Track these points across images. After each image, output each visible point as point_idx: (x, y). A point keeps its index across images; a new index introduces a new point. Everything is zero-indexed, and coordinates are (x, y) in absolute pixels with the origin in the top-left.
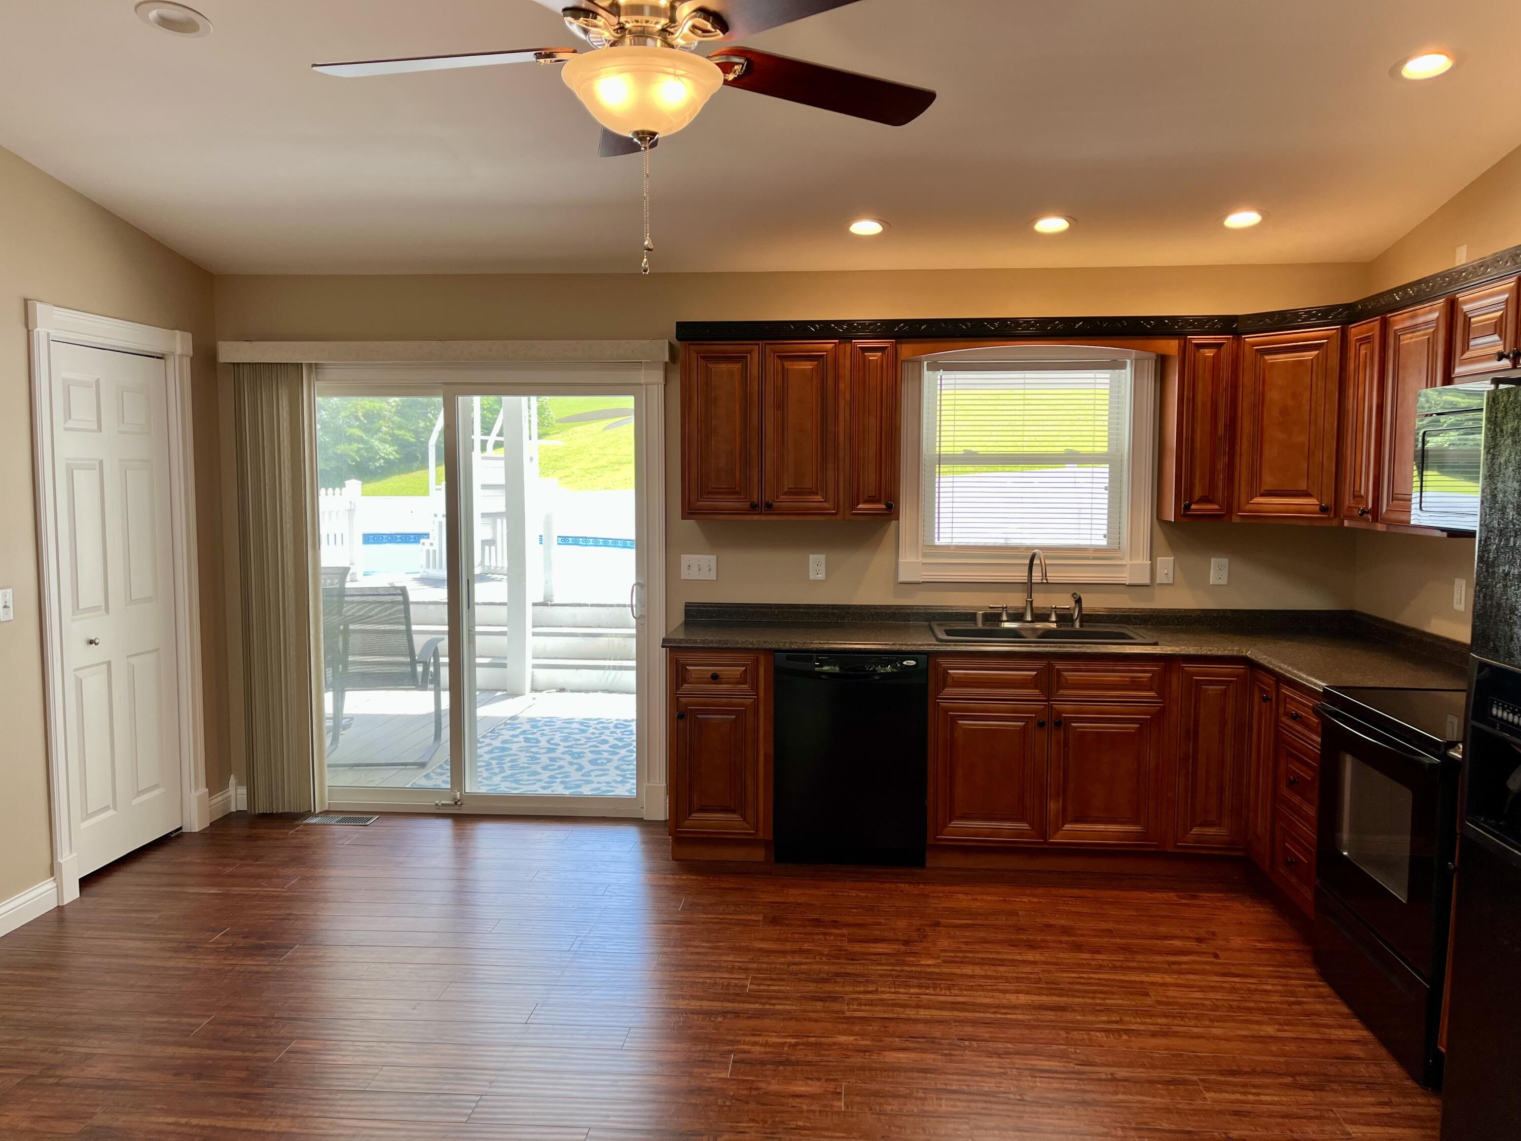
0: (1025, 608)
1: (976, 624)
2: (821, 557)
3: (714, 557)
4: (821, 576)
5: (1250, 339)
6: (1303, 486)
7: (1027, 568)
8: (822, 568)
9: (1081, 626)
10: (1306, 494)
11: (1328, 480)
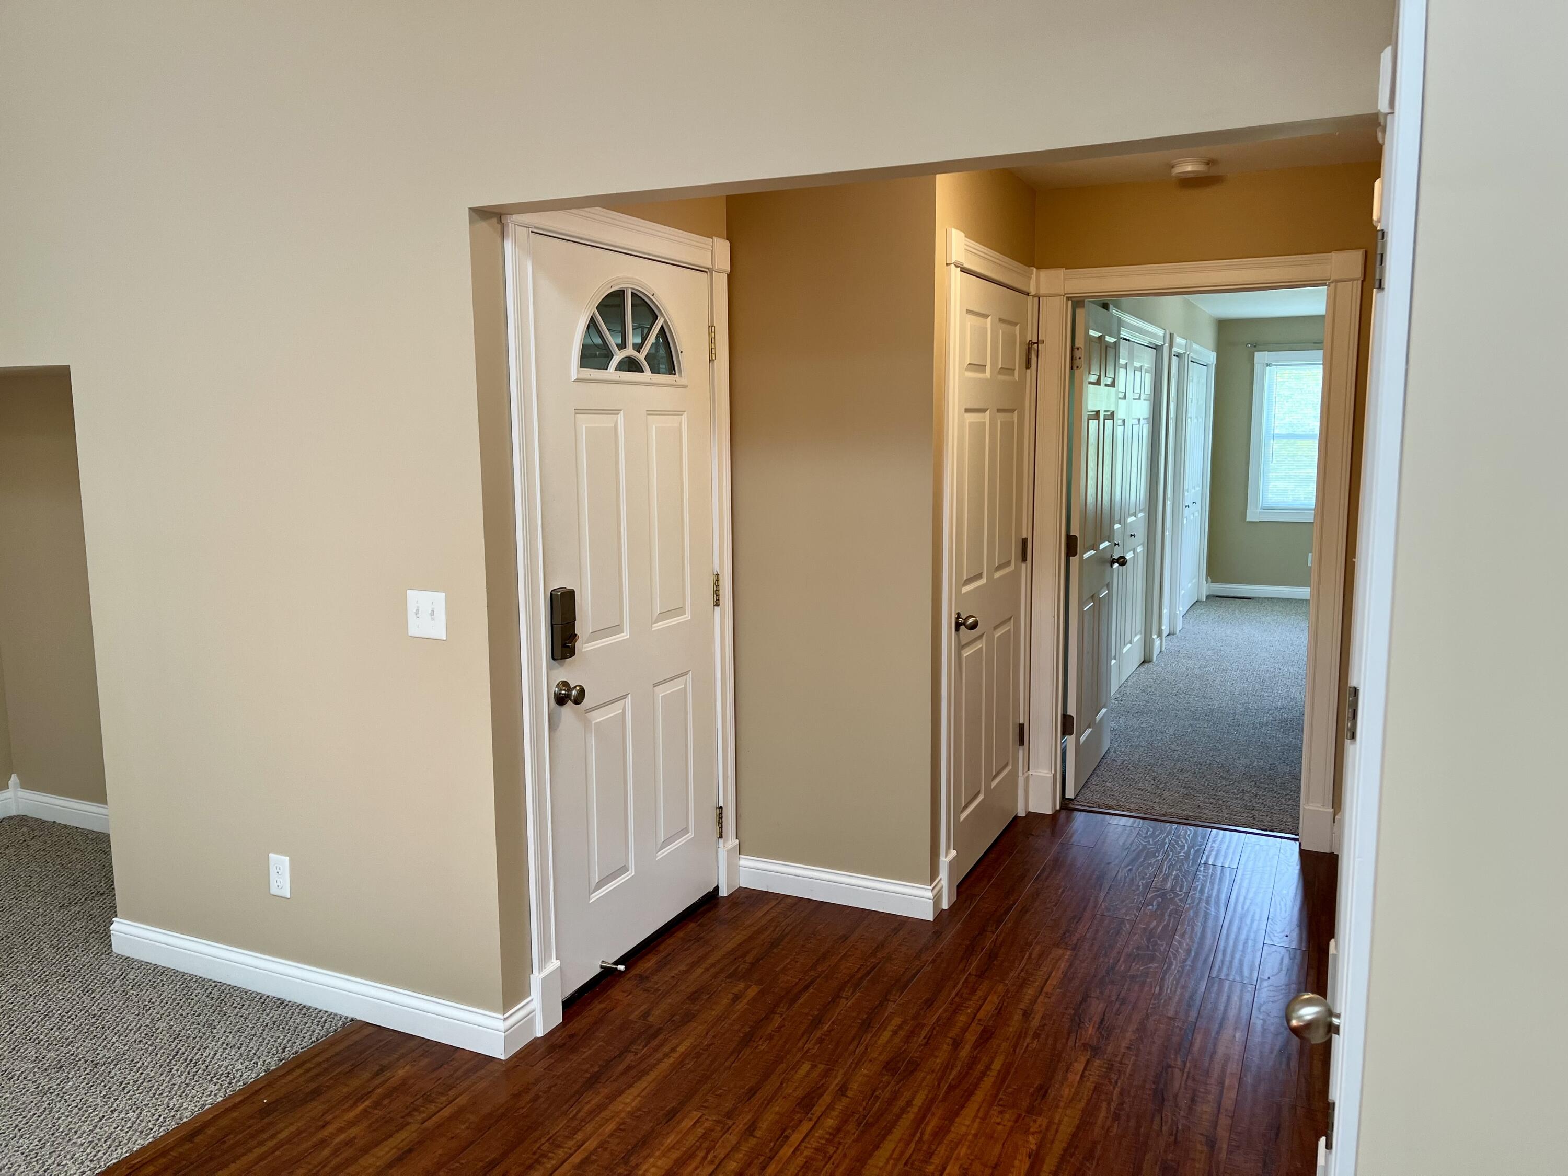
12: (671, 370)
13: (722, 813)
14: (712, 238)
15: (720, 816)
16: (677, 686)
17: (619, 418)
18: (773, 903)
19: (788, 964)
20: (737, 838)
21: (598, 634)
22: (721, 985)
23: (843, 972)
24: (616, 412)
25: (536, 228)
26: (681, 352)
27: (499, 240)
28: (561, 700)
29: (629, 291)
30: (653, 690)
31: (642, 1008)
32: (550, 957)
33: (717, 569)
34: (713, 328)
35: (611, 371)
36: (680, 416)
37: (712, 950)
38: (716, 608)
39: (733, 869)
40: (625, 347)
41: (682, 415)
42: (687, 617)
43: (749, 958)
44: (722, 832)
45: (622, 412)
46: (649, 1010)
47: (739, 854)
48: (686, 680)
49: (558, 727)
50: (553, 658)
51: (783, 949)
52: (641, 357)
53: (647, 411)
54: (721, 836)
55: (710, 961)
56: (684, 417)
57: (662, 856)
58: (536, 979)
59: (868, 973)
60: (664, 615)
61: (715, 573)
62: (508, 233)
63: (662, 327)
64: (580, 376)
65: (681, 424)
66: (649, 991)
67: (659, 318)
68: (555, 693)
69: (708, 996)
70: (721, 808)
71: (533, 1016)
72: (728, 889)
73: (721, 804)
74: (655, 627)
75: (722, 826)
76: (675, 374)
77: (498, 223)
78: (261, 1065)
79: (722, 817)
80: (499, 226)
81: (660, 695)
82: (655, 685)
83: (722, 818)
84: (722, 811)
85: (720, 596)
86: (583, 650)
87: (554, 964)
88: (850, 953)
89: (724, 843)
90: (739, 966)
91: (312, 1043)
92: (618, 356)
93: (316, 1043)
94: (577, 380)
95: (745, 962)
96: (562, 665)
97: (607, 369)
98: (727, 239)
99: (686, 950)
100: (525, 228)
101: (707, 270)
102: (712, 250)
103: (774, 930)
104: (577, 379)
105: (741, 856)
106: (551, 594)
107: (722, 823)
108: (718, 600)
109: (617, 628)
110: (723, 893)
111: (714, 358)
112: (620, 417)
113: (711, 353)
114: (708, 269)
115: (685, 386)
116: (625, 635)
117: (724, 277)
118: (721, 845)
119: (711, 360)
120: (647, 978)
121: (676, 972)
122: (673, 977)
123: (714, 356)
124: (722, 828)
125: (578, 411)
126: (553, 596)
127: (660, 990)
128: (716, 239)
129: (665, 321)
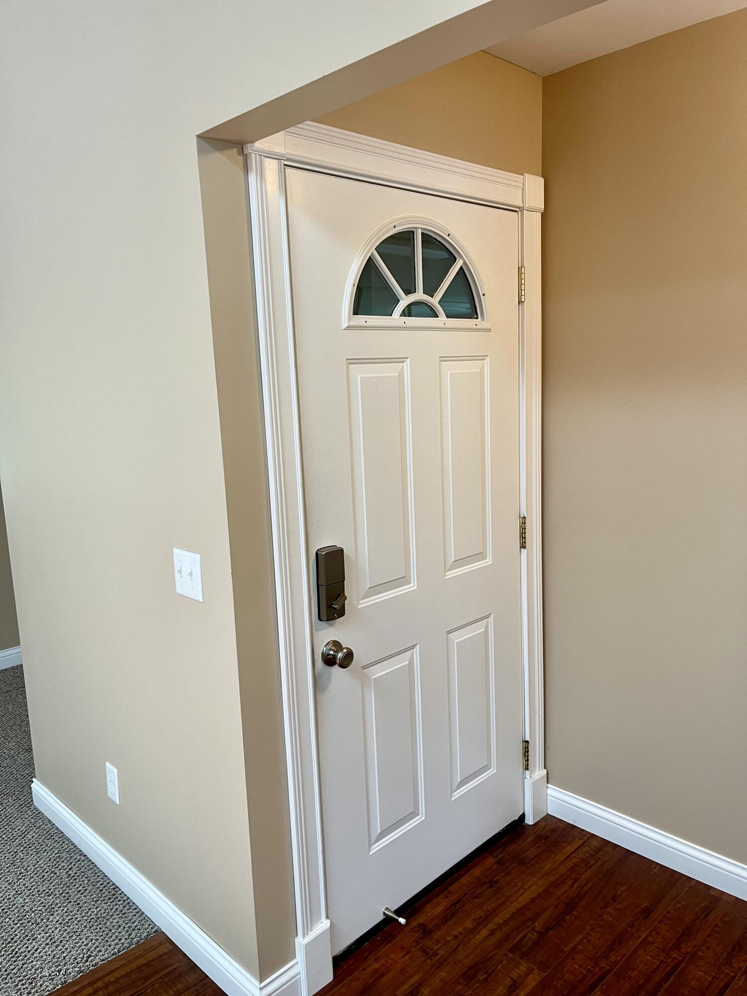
12: (473, 313)
13: (528, 747)
14: (523, 175)
15: (526, 751)
16: (477, 630)
17: (405, 367)
18: (578, 843)
19: (580, 942)
20: (545, 768)
21: (376, 589)
22: (502, 961)
23: (639, 969)
24: (402, 360)
25: (288, 160)
26: (484, 295)
27: (242, 173)
28: (329, 661)
29: (419, 232)
30: (447, 637)
31: (412, 981)
32: (320, 917)
33: (524, 512)
34: (523, 269)
35: (395, 317)
36: (483, 361)
37: (504, 903)
38: (522, 550)
39: (539, 797)
40: (415, 292)
41: (484, 359)
42: (488, 561)
43: (538, 925)
44: (528, 765)
45: (408, 360)
46: (420, 985)
47: (547, 783)
48: (488, 622)
49: (327, 687)
50: (320, 619)
51: (577, 918)
52: (435, 301)
53: (440, 357)
54: (527, 769)
55: (498, 920)
56: (487, 362)
57: (457, 797)
58: (301, 942)
59: (667, 976)
60: (460, 562)
61: (522, 516)
62: (252, 166)
63: (461, 268)
64: (352, 323)
65: (483, 368)
66: (427, 953)
67: (457, 260)
68: (322, 653)
69: (485, 976)
70: (527, 742)
71: (297, 979)
72: (534, 817)
73: (527, 739)
74: (448, 575)
75: (528, 759)
76: (477, 318)
77: (239, 154)
78: (63, 974)
79: (528, 750)
80: (241, 158)
81: (456, 641)
82: (449, 632)
83: (528, 752)
84: (528, 745)
85: (527, 539)
86: (359, 607)
87: (324, 924)
88: (650, 939)
89: (530, 774)
90: (525, 936)
91: (113, 955)
92: (405, 301)
93: (117, 955)
94: (349, 328)
95: (533, 930)
96: (332, 626)
97: (391, 315)
98: (542, 177)
99: (476, 897)
100: (277, 161)
101: (518, 210)
102: (523, 188)
103: (572, 886)
104: (347, 327)
105: (549, 785)
106: (317, 554)
107: (528, 756)
108: (525, 543)
109: (403, 580)
110: (530, 821)
111: (523, 300)
112: (407, 365)
113: (520, 296)
114: (519, 208)
115: (489, 330)
116: (412, 587)
117: (538, 217)
118: (528, 776)
119: (520, 302)
120: (430, 932)
121: (460, 929)
122: (456, 937)
123: (523, 297)
124: (528, 761)
125: (351, 361)
126: (319, 555)
127: (438, 954)
128: (527, 175)
129: (465, 263)
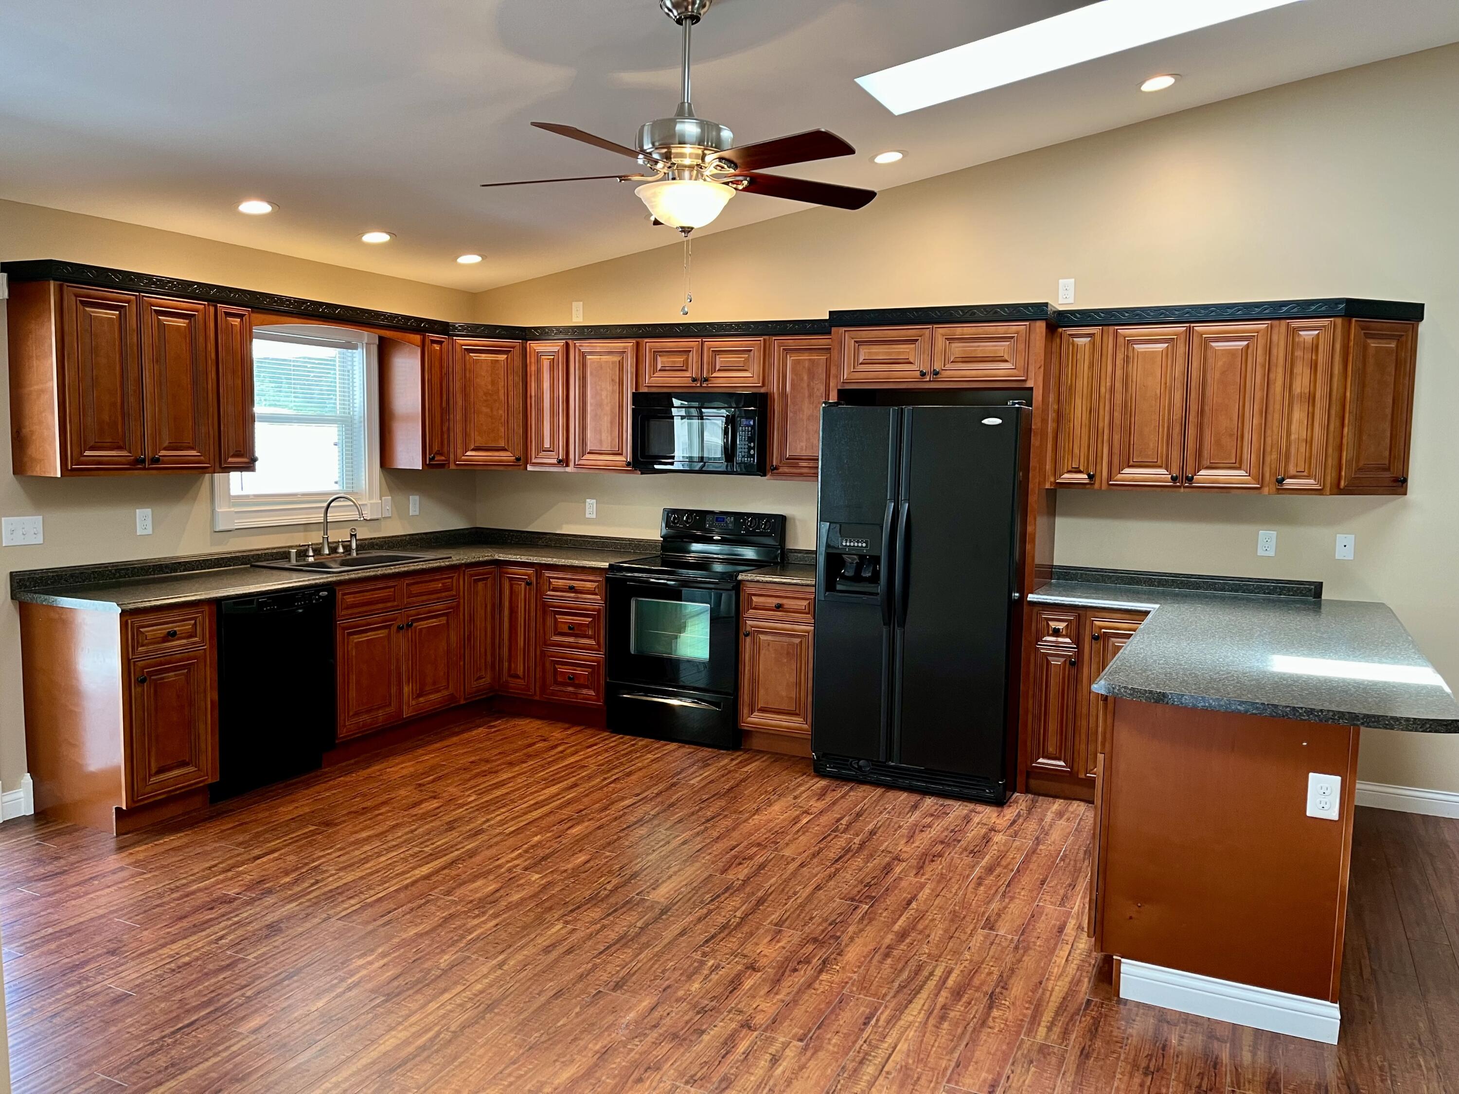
0: (322, 544)
1: (290, 561)
2: (148, 511)
3: (41, 517)
4: (149, 531)
5: (460, 340)
6: (502, 444)
7: (323, 510)
8: (149, 522)
9: (357, 554)
10: (504, 449)
11: (518, 439)
